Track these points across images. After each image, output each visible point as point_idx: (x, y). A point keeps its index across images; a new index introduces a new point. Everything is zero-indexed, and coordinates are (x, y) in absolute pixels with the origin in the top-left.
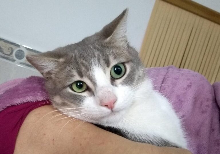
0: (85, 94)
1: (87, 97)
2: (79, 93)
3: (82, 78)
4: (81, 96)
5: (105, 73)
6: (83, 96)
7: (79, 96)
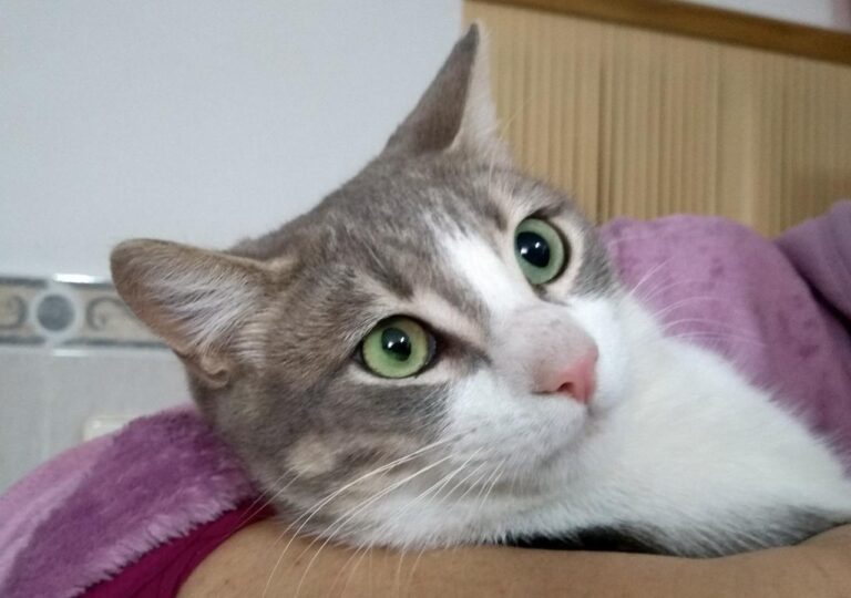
0: (441, 374)
1: (455, 383)
2: (412, 378)
3: (410, 301)
4: (425, 386)
5: (498, 253)
6: (433, 387)
7: (417, 388)
